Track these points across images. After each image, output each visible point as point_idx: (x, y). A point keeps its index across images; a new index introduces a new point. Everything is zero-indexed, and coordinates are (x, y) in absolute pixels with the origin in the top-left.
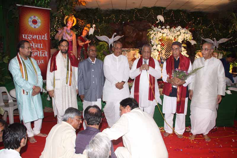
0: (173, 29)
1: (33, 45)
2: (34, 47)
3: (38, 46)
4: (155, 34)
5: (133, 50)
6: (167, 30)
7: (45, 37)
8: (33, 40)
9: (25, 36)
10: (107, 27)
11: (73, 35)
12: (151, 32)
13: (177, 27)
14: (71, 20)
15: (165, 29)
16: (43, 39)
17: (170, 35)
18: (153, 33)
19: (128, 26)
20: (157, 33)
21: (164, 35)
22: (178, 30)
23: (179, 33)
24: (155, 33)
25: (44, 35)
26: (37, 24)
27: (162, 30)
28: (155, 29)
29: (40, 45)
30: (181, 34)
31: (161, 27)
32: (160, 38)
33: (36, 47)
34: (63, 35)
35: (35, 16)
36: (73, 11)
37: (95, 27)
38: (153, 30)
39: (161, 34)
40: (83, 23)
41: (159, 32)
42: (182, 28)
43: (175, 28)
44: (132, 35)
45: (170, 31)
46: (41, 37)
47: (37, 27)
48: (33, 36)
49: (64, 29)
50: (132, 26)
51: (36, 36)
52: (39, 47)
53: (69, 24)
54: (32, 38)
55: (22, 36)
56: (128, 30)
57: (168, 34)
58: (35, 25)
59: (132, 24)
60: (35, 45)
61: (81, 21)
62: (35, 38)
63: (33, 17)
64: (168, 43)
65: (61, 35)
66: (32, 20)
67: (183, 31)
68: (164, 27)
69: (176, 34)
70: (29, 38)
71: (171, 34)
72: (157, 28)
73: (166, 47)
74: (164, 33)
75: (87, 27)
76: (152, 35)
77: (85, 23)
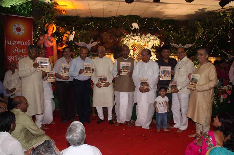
0: (143, 36)
1: (17, 50)
2: (18, 52)
3: (21, 51)
4: (127, 41)
5: (108, 55)
6: (138, 37)
7: (28, 43)
8: (17, 45)
9: (9, 42)
10: (86, 33)
11: (54, 41)
12: (124, 39)
13: (147, 34)
14: (51, 27)
15: (136, 36)
16: (26, 45)
17: (140, 41)
18: (125, 40)
19: (106, 32)
20: (130, 39)
21: (136, 41)
22: (147, 37)
23: (148, 40)
24: (127, 39)
25: (28, 41)
26: (21, 31)
27: (134, 37)
28: (127, 36)
29: (24, 50)
30: (151, 40)
31: (133, 34)
32: (132, 44)
33: (20, 52)
34: (44, 41)
35: (18, 24)
36: (54, 19)
37: (75, 34)
38: (125, 37)
39: (133, 41)
40: (63, 30)
41: (131, 39)
42: (151, 35)
43: (145, 35)
44: (109, 41)
45: (140, 37)
46: (25, 43)
47: (21, 34)
48: (17, 42)
49: (45, 36)
50: (109, 32)
51: (20, 42)
52: (23, 52)
53: (50, 31)
54: (16, 43)
55: (7, 42)
56: (105, 36)
57: (139, 40)
58: (19, 32)
59: (109, 31)
60: (19, 50)
61: (61, 29)
62: (19, 44)
63: (16, 25)
64: (140, 48)
65: (43, 41)
66: (15, 28)
67: (152, 38)
68: (135, 34)
69: (146, 41)
70: (13, 43)
71: (142, 41)
72: (129, 36)
73: (138, 52)
74: (135, 40)
75: (67, 34)
76: (125, 41)
77: (65, 30)
